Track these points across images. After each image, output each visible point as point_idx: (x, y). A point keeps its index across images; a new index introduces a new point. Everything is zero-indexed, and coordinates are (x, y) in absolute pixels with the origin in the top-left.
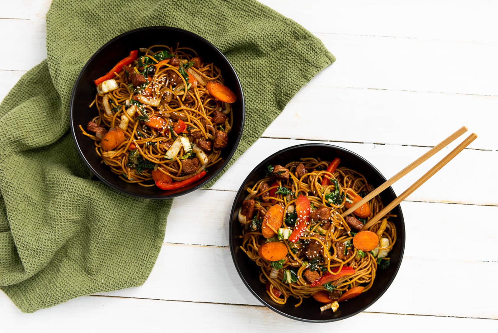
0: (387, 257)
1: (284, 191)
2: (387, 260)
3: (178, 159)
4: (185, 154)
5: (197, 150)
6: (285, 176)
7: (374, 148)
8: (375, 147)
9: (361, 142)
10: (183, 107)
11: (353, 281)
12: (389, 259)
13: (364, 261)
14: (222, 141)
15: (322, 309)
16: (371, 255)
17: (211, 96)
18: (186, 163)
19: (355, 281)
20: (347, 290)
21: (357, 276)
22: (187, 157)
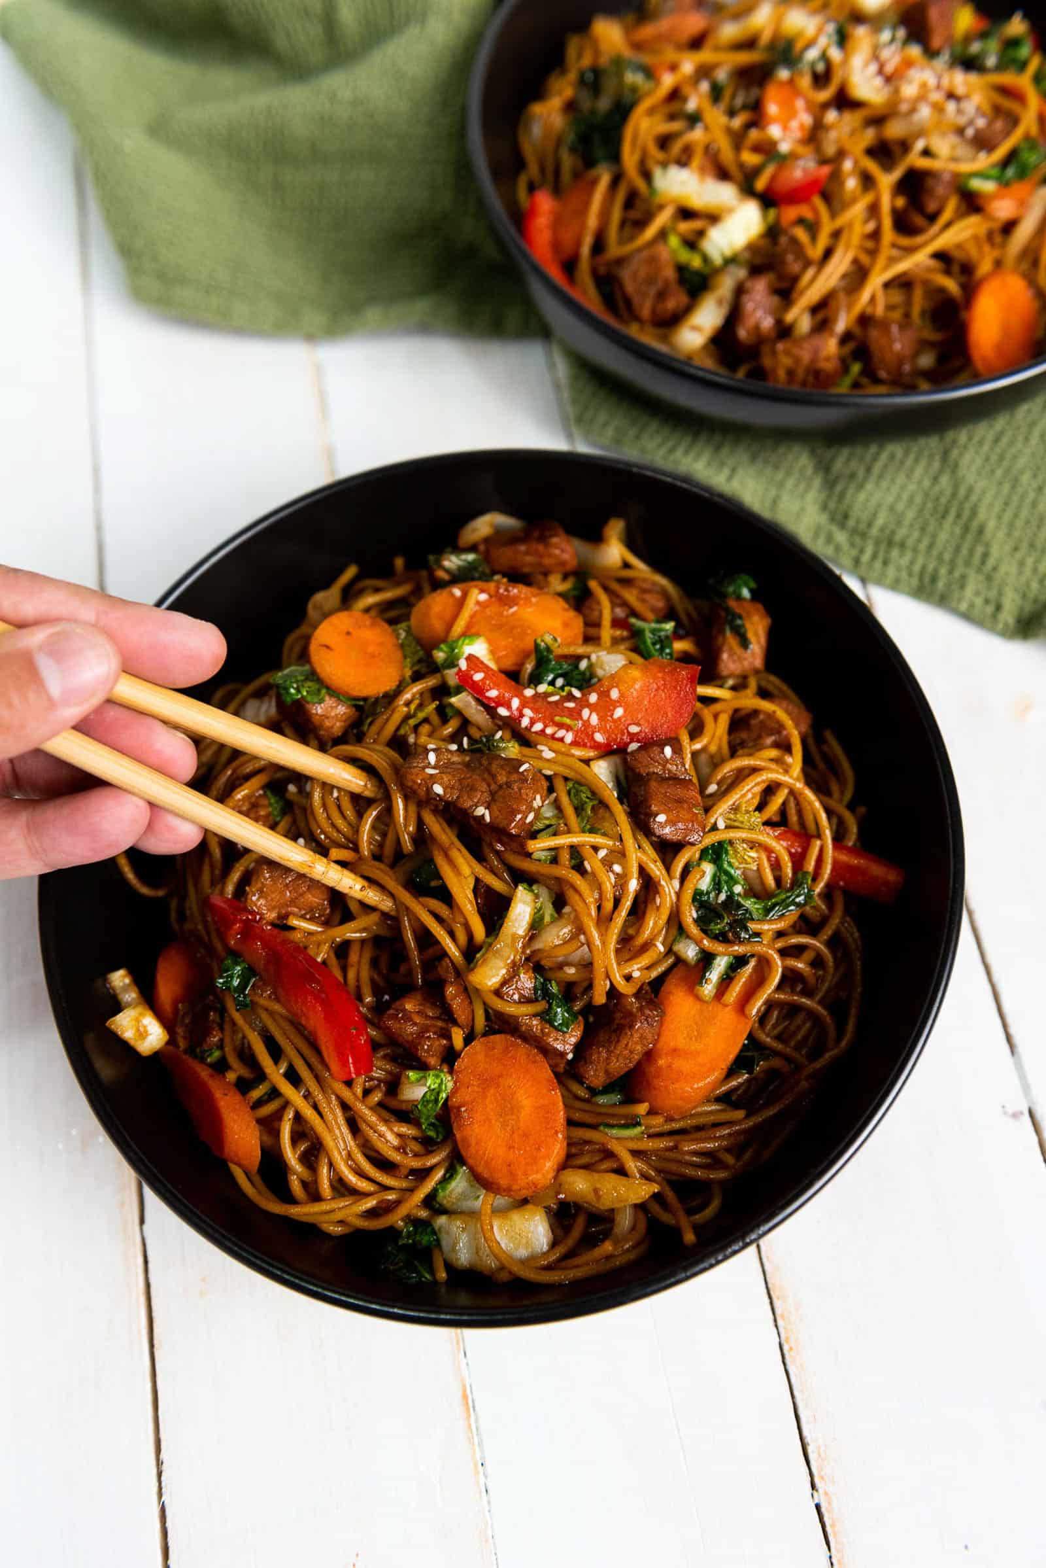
0: (449, 1266)
1: (654, 644)
2: (432, 1272)
3: (662, 219)
4: (692, 243)
5: (726, 285)
6: (725, 648)
7: (1010, 1110)
8: (1016, 1115)
9: (1018, 1039)
10: (887, 181)
11: (287, 1089)
12: (442, 1275)
13: (399, 1136)
14: (797, 360)
15: (119, 979)
16: (439, 1174)
17: (970, 289)
18: (653, 260)
19: (287, 1104)
20: (231, 1076)
21: (315, 1107)
22: (685, 256)
